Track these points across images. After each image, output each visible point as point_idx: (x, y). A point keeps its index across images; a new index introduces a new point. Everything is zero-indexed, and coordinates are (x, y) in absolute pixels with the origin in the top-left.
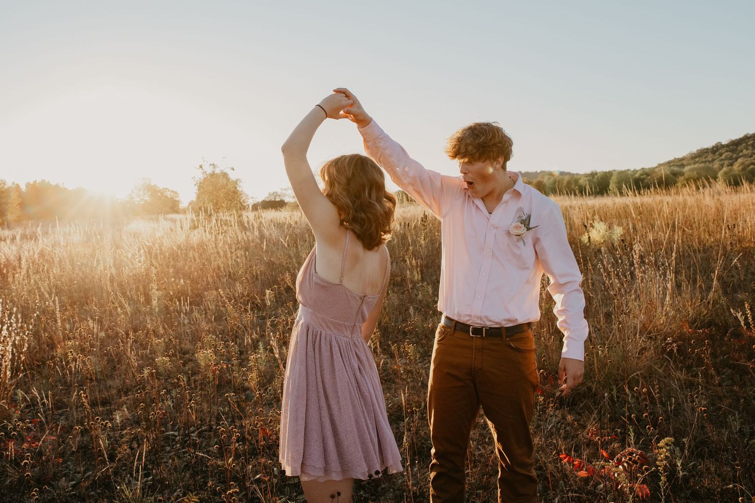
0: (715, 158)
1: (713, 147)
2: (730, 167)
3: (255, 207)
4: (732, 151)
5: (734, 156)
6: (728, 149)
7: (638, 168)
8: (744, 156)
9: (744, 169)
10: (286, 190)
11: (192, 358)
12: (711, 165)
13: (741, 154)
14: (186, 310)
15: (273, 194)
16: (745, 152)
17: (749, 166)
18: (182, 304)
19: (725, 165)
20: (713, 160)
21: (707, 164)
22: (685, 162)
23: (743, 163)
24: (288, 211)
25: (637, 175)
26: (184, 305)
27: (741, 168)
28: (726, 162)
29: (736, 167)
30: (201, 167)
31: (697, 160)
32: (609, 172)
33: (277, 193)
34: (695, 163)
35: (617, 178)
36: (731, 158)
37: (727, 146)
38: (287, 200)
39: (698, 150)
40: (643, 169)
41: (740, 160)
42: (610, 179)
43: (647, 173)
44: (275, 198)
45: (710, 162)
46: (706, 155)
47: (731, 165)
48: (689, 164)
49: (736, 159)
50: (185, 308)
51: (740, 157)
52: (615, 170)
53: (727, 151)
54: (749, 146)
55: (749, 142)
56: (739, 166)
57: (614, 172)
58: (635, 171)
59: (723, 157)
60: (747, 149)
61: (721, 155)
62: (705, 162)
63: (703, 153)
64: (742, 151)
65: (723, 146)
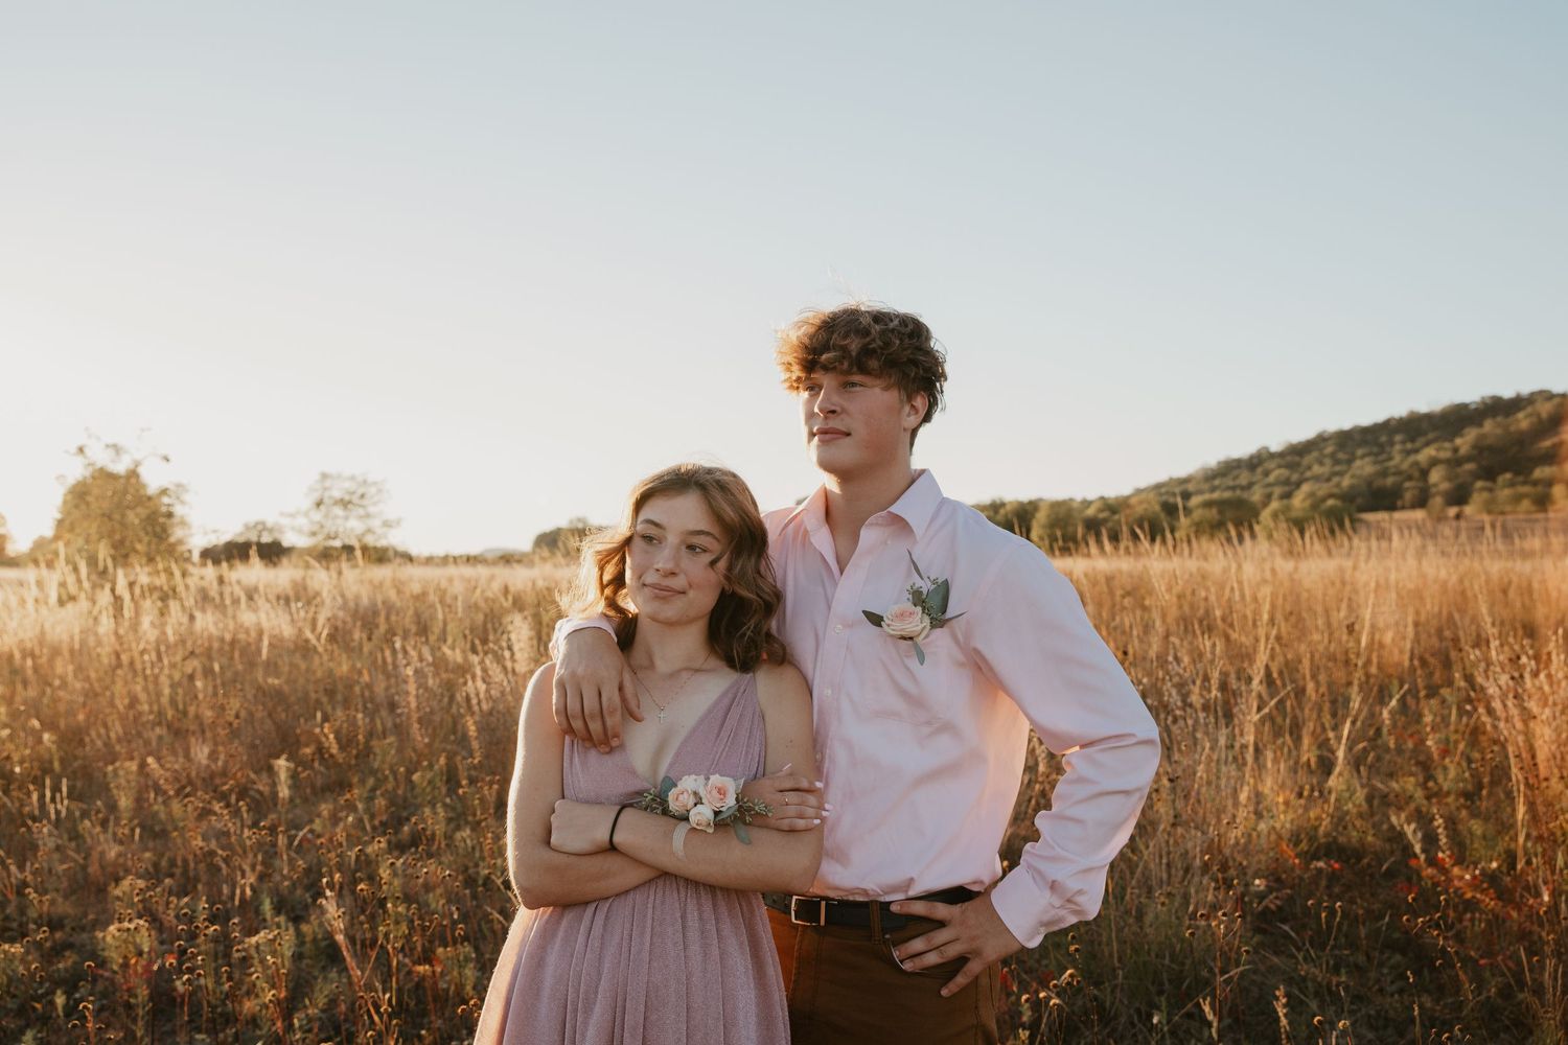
0: (1254, 479)
1: (1252, 457)
2: (1285, 502)
3: (211, 555)
4: (1292, 466)
5: (1295, 477)
6: (1282, 462)
7: (1092, 495)
8: (1317, 478)
9: (1315, 507)
10: (292, 516)
11: (71, 940)
12: (1245, 495)
13: (1308, 474)
14: (58, 812)
15: (255, 526)
16: (1317, 469)
17: (1324, 500)
18: (48, 798)
19: (1275, 496)
20: (1250, 485)
21: (1238, 492)
22: (1191, 487)
23: (1312, 494)
24: (296, 567)
25: (1090, 512)
26: (53, 800)
27: (1307, 503)
28: (1277, 491)
29: (1299, 501)
30: (81, 450)
31: (1217, 482)
32: (1031, 503)
33: (263, 523)
34: (1213, 489)
35: (1049, 516)
36: (1287, 482)
37: (1281, 455)
38: (288, 540)
39: (1219, 463)
40: (1102, 498)
41: (1306, 488)
42: (1033, 516)
43: (1113, 507)
44: (259, 537)
45: (1243, 488)
46: (1235, 472)
47: (1287, 496)
48: (1200, 492)
49: (1298, 485)
50: (56, 809)
51: (1307, 480)
52: (1041, 500)
53: (1280, 467)
54: (1325, 456)
55: (1325, 448)
56: (1304, 500)
57: (1041, 504)
58: (1087, 504)
59: (1271, 478)
60: (1321, 464)
61: (1267, 474)
62: (1233, 488)
63: (1230, 468)
64: (1309, 468)
65: (1272, 456)
